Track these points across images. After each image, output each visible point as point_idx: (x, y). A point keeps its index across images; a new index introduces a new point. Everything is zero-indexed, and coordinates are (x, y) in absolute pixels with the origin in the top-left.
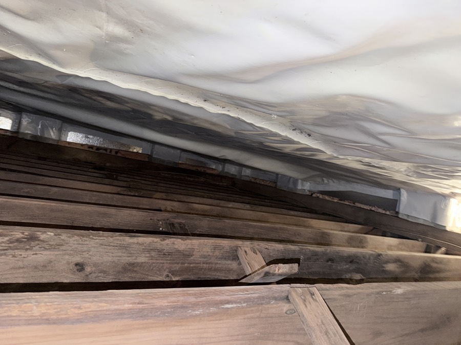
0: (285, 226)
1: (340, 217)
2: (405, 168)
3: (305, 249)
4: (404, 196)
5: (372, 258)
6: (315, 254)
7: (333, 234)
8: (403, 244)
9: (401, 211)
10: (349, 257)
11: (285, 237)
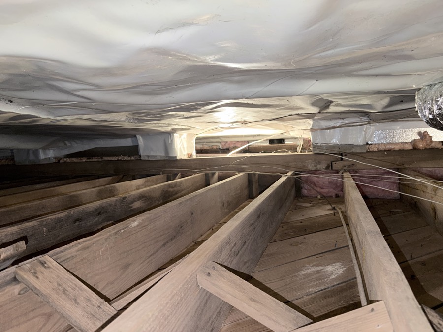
0: (24, 205)
1: (91, 176)
2: (125, 117)
3: (45, 220)
4: (141, 141)
5: (118, 203)
6: (59, 221)
7: (81, 194)
8: (148, 181)
9: (142, 155)
10: (96, 210)
11: (27, 215)
